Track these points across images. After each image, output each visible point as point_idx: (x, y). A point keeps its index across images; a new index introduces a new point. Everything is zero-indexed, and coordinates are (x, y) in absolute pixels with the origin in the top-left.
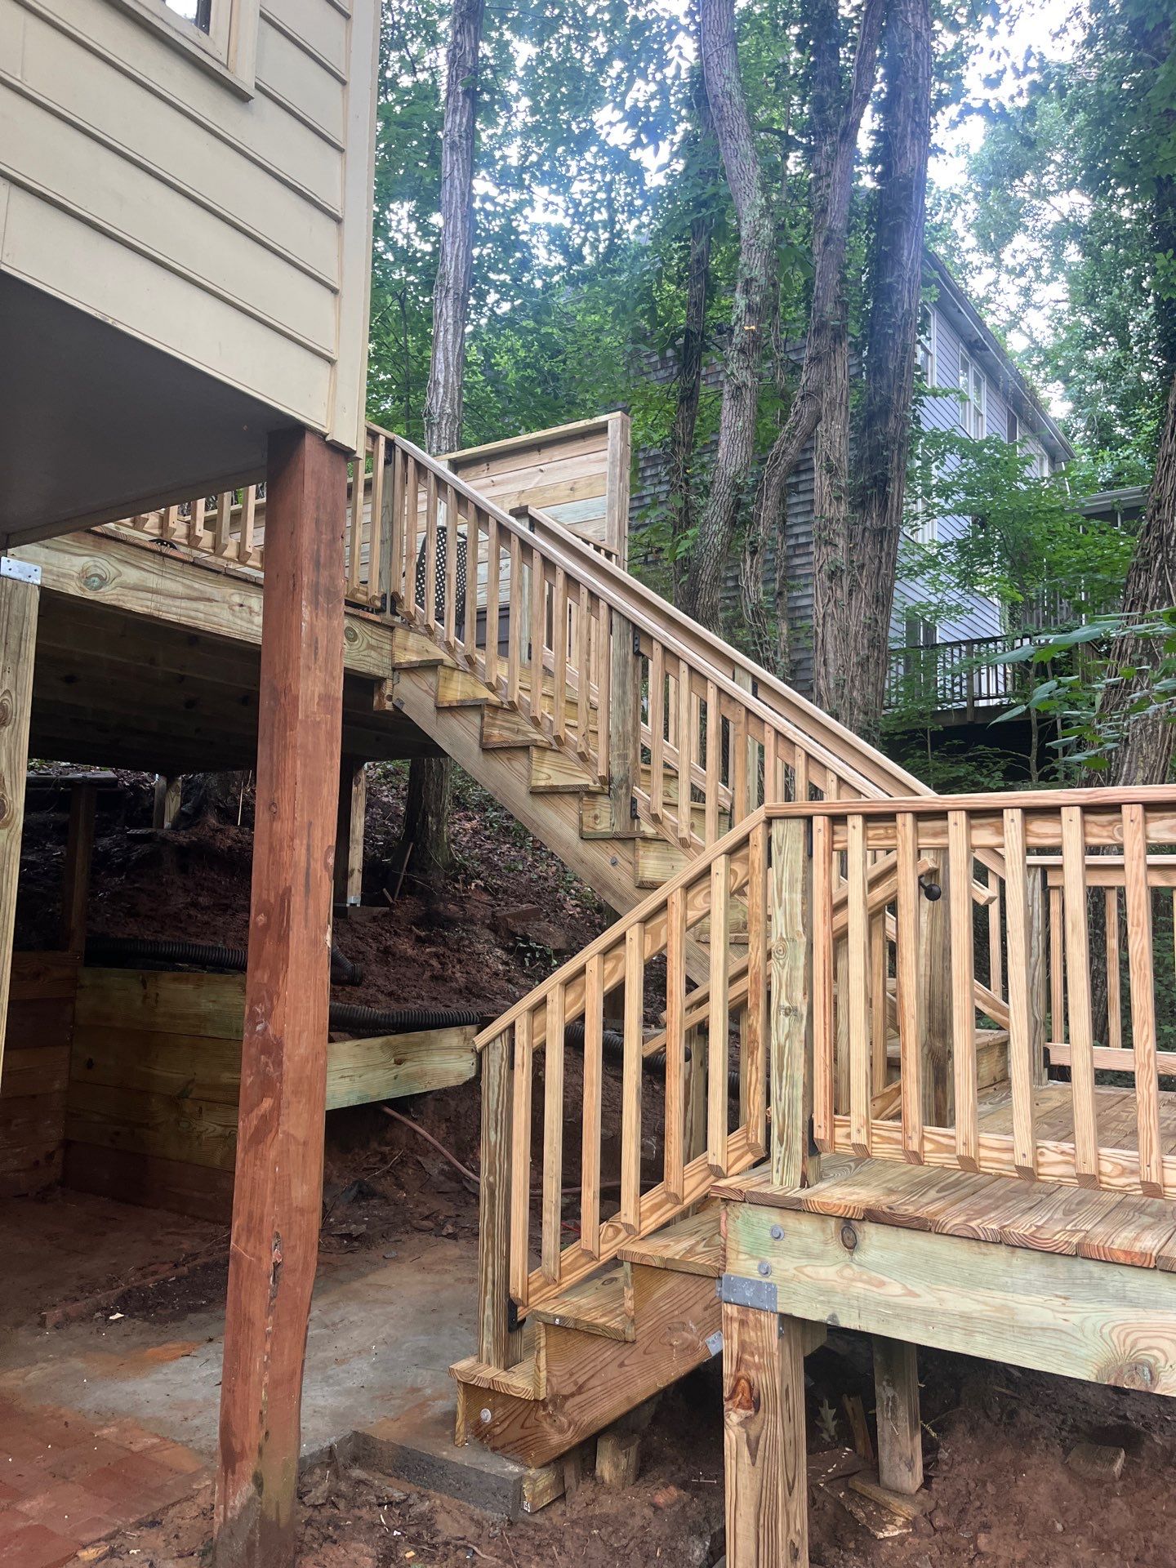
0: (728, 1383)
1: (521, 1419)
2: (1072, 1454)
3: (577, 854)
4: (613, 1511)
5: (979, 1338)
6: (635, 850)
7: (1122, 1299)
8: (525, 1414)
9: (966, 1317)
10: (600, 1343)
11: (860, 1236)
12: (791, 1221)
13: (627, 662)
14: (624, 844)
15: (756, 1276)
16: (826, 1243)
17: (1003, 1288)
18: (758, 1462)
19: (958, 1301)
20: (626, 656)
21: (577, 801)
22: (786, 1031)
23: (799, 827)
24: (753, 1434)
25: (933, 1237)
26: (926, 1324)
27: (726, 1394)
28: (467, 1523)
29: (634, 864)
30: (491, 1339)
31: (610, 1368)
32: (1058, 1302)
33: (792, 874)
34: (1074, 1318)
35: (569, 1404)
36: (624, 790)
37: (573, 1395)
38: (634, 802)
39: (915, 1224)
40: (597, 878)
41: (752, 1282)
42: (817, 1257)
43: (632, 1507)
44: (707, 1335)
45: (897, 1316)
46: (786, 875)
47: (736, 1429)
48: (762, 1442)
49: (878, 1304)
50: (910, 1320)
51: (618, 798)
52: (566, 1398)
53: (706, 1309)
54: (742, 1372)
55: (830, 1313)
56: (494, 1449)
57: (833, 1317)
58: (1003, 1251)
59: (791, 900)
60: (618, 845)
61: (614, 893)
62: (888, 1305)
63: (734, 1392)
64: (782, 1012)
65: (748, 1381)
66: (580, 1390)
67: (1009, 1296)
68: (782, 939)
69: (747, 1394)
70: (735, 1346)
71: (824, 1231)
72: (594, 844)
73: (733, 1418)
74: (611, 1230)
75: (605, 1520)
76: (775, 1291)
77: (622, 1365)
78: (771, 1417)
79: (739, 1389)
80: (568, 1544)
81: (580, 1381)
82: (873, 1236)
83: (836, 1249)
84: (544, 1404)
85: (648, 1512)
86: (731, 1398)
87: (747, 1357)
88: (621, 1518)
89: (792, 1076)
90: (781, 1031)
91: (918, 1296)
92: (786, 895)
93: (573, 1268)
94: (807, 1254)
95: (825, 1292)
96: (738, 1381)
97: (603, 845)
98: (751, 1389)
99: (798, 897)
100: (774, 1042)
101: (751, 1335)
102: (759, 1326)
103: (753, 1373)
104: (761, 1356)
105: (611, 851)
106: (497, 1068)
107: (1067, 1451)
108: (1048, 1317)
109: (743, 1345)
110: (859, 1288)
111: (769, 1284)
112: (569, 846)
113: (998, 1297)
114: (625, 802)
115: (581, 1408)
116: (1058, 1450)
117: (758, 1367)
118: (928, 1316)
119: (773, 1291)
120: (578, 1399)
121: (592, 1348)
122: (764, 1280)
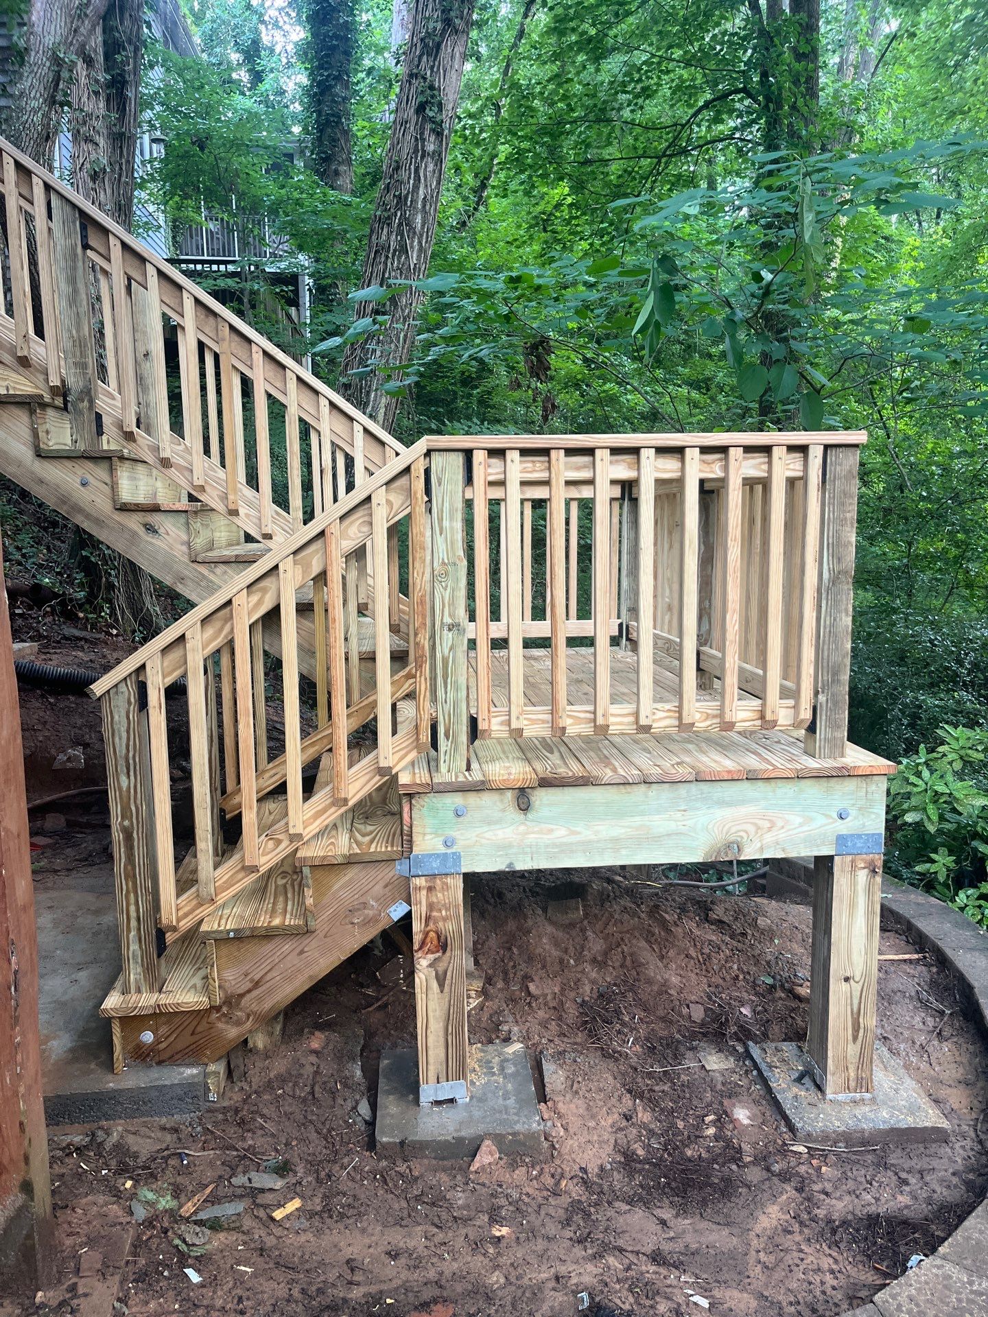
0: (417, 938)
1: (191, 1028)
2: (549, 911)
3: (33, 473)
4: (283, 1070)
5: (624, 852)
6: (112, 471)
7: (722, 803)
8: (195, 1023)
9: (616, 840)
10: (277, 941)
11: (533, 799)
12: (472, 799)
13: (76, 255)
14: (95, 463)
15: (442, 849)
16: (504, 810)
17: (642, 814)
18: (447, 988)
19: (606, 829)
20: (74, 248)
21: (27, 413)
22: (450, 643)
23: (459, 459)
24: (441, 970)
25: (591, 788)
26: (584, 852)
27: (416, 947)
28: (159, 1134)
29: (114, 487)
30: (139, 970)
31: (289, 958)
32: (679, 814)
33: (451, 505)
34: (690, 823)
35: (245, 1002)
36: (86, 403)
37: (249, 991)
38: (99, 417)
39: (581, 781)
40: (64, 500)
41: (438, 855)
42: (496, 823)
43: (296, 1061)
44: (388, 906)
45: (562, 852)
46: (447, 505)
47: (425, 971)
48: (449, 974)
49: (547, 846)
50: (572, 852)
51: (80, 413)
52: (242, 996)
53: (386, 886)
54: (431, 926)
55: (508, 862)
56: (160, 1063)
57: (510, 865)
58: (643, 787)
59: (452, 528)
60: (89, 465)
61: (88, 516)
62: (555, 845)
63: (423, 944)
64: (446, 628)
65: (437, 933)
66: (257, 984)
67: (646, 818)
68: (443, 563)
69: (435, 942)
70: (424, 909)
71: (502, 801)
72: (56, 463)
73: (423, 963)
74: (271, 842)
75: (282, 1079)
76: (459, 857)
77: (302, 952)
78: (458, 952)
79: (428, 940)
80: (265, 1111)
81: (257, 977)
82: (543, 799)
83: (513, 814)
84: (218, 1009)
85: (313, 1059)
86: (420, 948)
87: (435, 914)
88: (294, 1073)
89: (456, 682)
90: (444, 645)
91: (579, 833)
92: (446, 523)
93: (229, 884)
94: (489, 822)
95: (504, 847)
96: (426, 934)
97: (68, 464)
98: (439, 937)
99: (459, 525)
100: (438, 655)
101: (439, 896)
102: (446, 887)
103: (441, 924)
104: (447, 909)
105: (80, 471)
106: (123, 714)
107: (545, 910)
108: (672, 826)
109: (431, 906)
110: (532, 838)
111: (454, 854)
112: (20, 464)
113: (638, 820)
114: (89, 418)
115: (260, 999)
116: (539, 912)
117: (445, 919)
118: (586, 846)
119: (457, 857)
120: (255, 993)
121: (268, 947)
122: (449, 851)
